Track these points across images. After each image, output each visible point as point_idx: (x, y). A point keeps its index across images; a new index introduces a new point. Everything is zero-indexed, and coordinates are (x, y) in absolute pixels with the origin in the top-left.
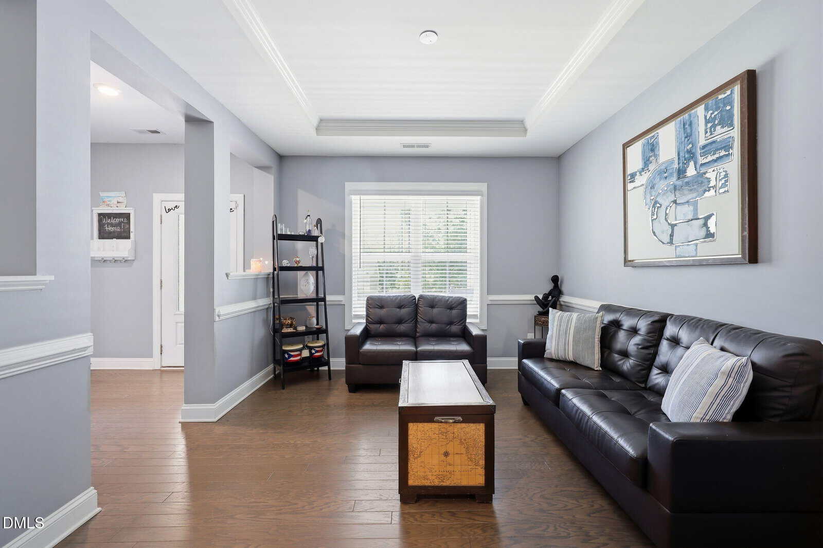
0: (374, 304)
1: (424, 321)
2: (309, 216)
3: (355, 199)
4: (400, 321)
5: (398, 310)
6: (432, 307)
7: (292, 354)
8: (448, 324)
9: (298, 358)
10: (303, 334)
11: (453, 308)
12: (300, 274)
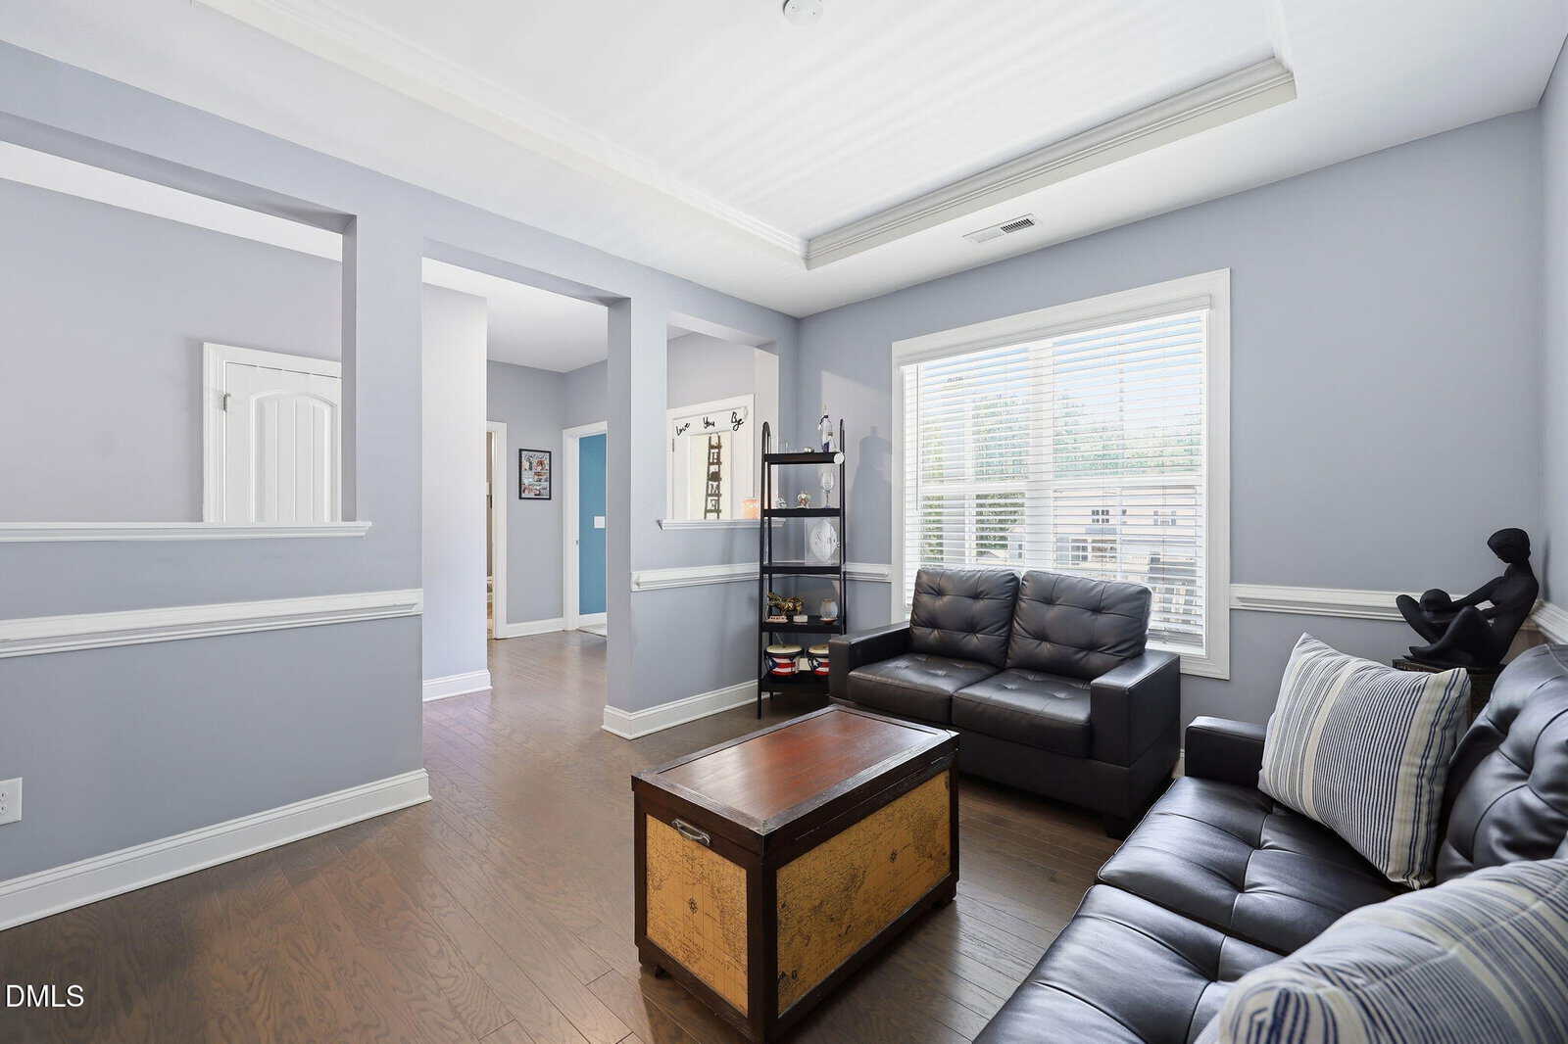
0: (929, 586)
1: (1025, 634)
2: (827, 417)
3: (909, 371)
4: (972, 627)
5: (969, 601)
6: (1049, 601)
7: (778, 661)
8: (1082, 648)
9: (788, 670)
10: (801, 628)
11: (1104, 608)
12: (808, 521)
